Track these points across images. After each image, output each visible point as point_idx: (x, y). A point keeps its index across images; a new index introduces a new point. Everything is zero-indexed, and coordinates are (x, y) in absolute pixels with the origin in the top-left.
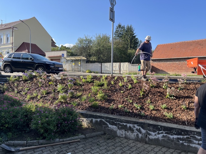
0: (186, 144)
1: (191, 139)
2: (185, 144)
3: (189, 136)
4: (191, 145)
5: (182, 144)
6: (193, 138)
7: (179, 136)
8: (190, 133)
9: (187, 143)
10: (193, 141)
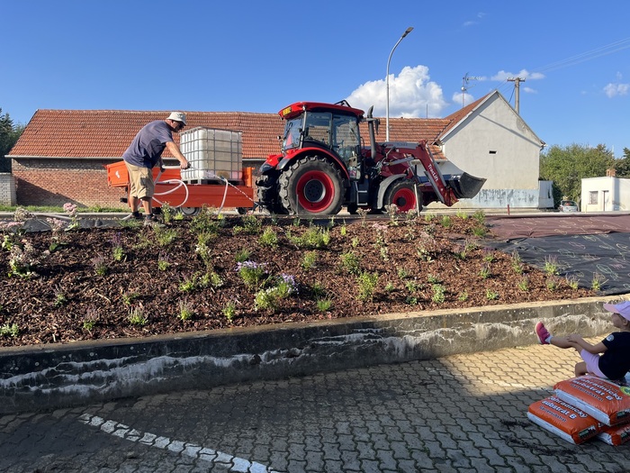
0: (48, 391)
1: (59, 373)
2: (44, 391)
3: (54, 368)
4: (61, 389)
5: (38, 393)
6: (66, 369)
7: (27, 376)
8: (57, 360)
9: (51, 386)
10: (65, 378)
